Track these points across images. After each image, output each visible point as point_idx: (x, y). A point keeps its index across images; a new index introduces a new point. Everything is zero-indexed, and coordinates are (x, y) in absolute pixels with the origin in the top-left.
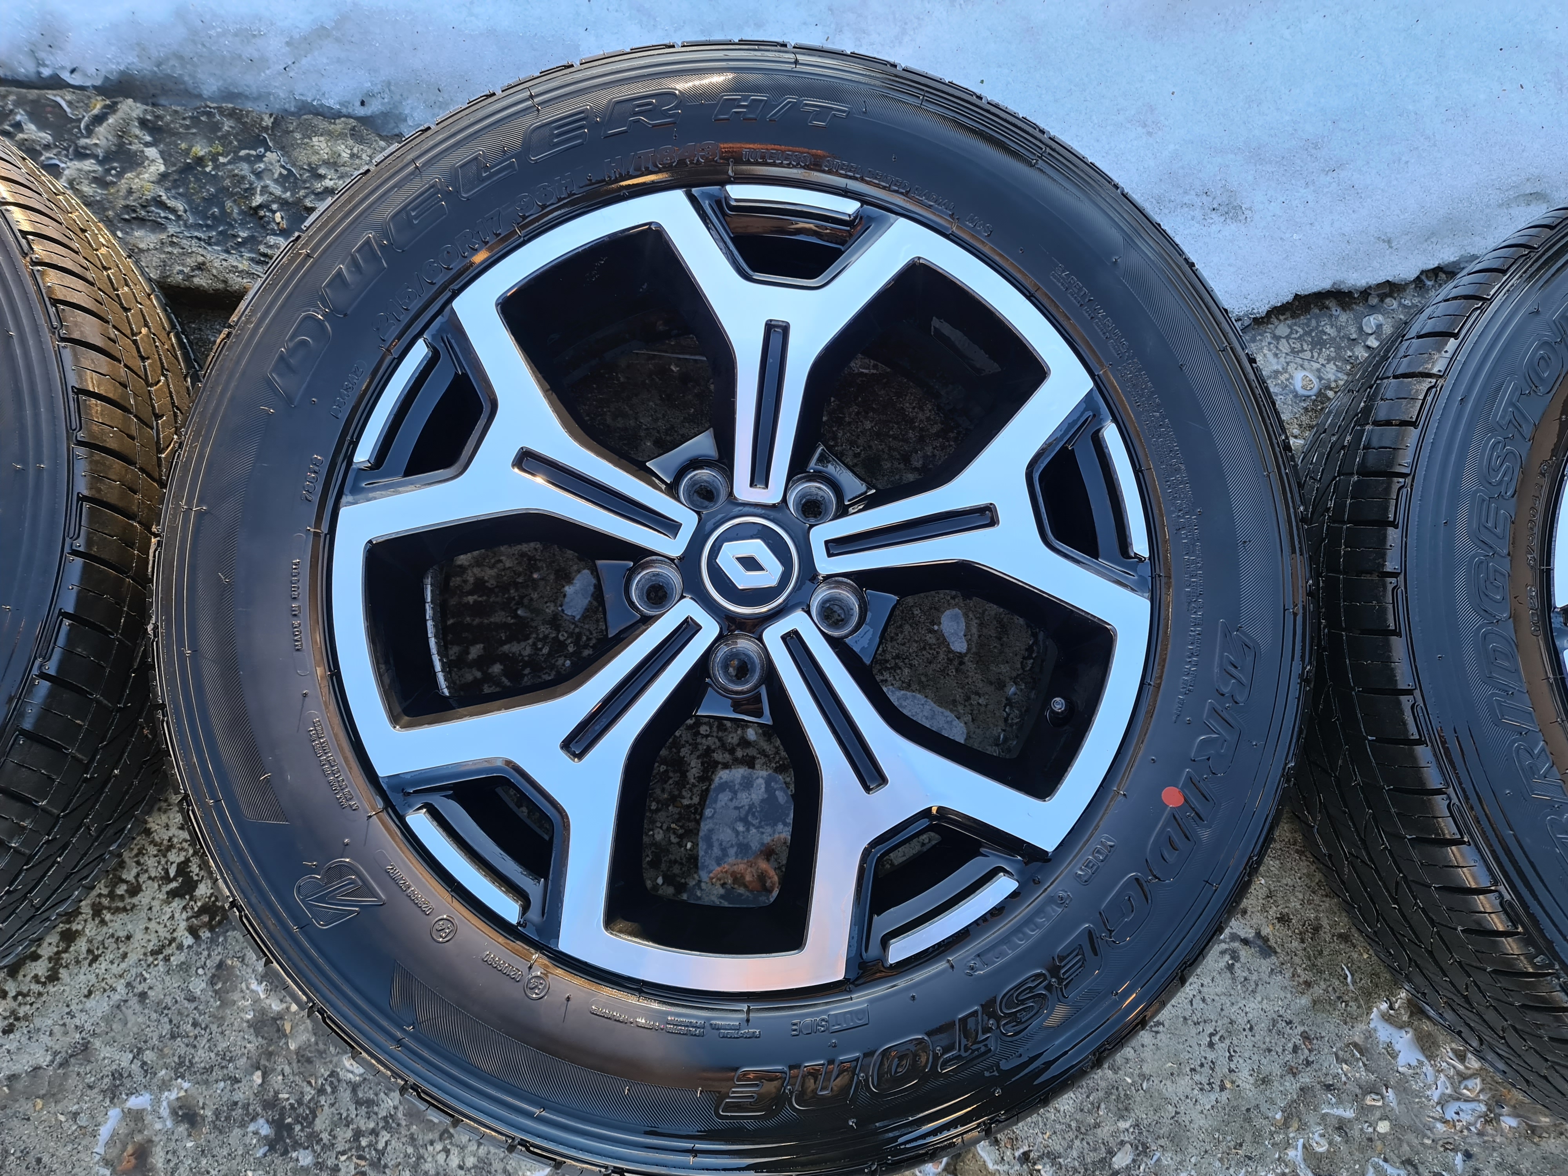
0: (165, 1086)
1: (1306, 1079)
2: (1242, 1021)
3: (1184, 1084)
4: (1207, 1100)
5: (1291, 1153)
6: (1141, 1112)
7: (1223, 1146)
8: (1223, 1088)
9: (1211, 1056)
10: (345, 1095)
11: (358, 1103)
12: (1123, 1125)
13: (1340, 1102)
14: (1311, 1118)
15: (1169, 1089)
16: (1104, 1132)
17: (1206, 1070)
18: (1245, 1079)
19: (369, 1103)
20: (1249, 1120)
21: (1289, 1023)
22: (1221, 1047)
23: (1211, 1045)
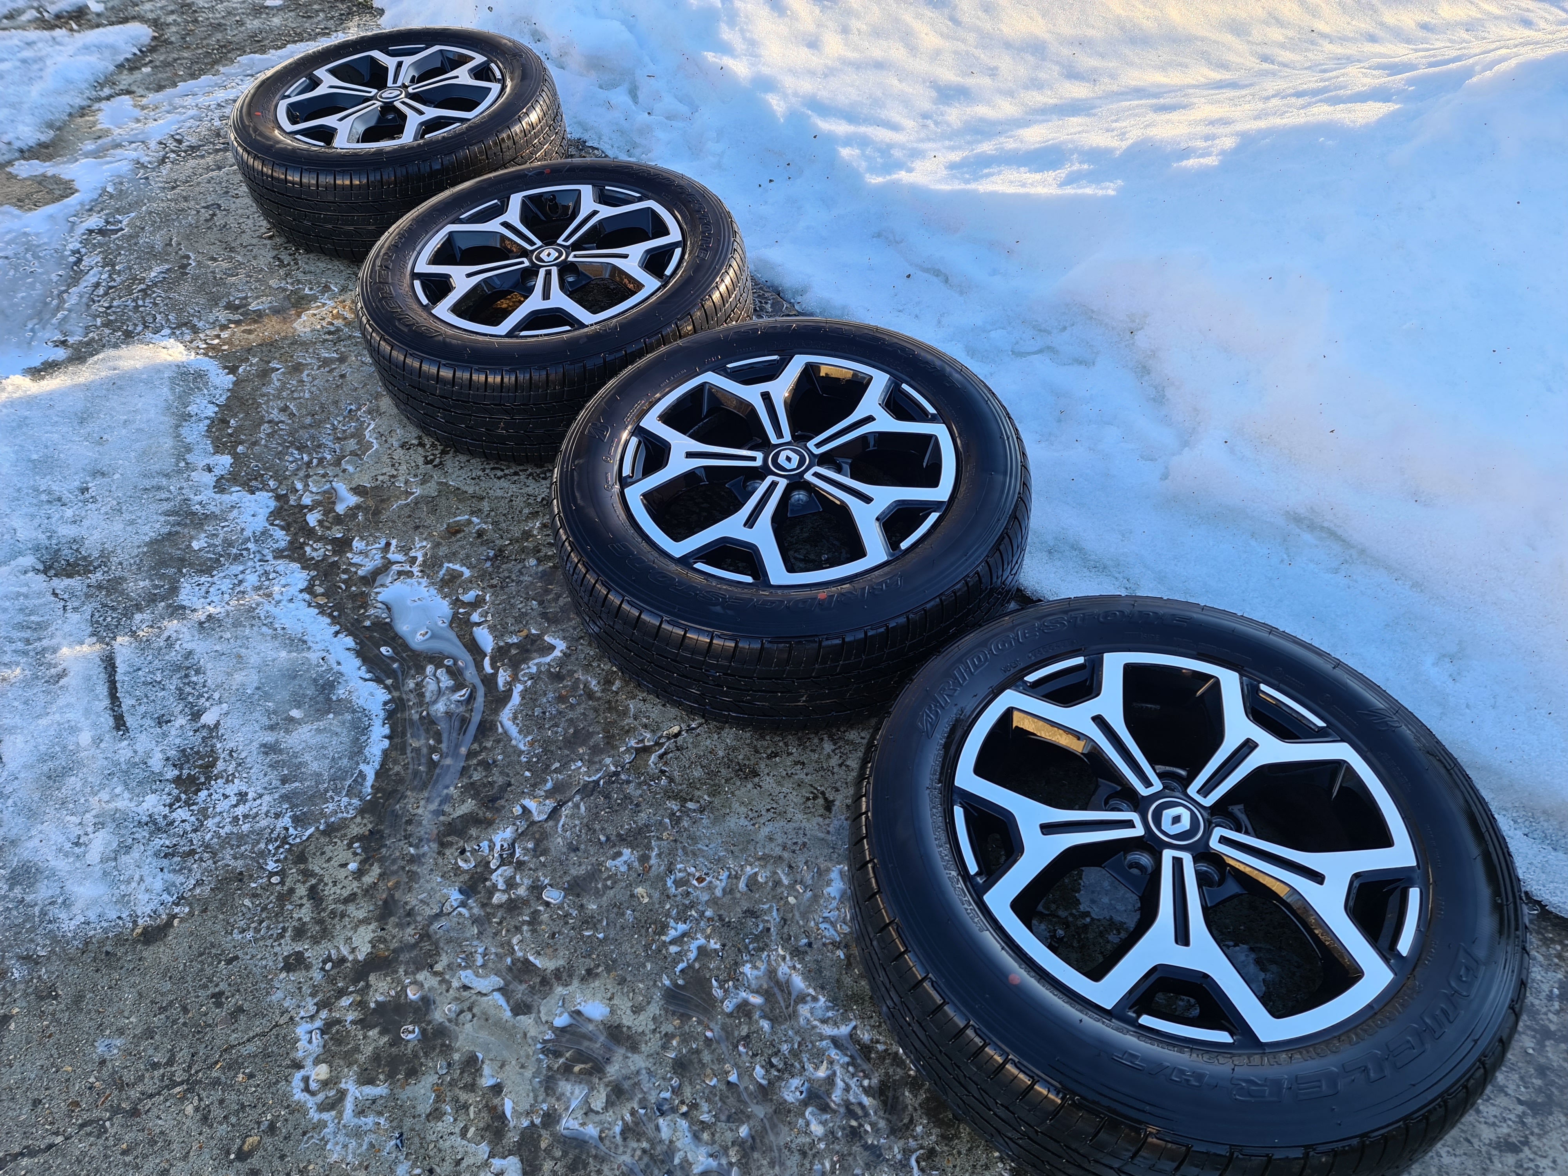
0: (486, 523)
1: (786, 855)
2: (789, 816)
3: (743, 810)
4: (743, 822)
5: (748, 868)
6: (717, 801)
7: (728, 839)
8: (754, 825)
9: (763, 813)
10: (520, 566)
11: (519, 571)
12: (706, 797)
13: (788, 875)
14: (770, 867)
15: (736, 805)
16: (697, 793)
17: (756, 815)
18: (765, 831)
19: (522, 574)
20: (748, 842)
21: (805, 834)
22: (770, 815)
23: (768, 810)
